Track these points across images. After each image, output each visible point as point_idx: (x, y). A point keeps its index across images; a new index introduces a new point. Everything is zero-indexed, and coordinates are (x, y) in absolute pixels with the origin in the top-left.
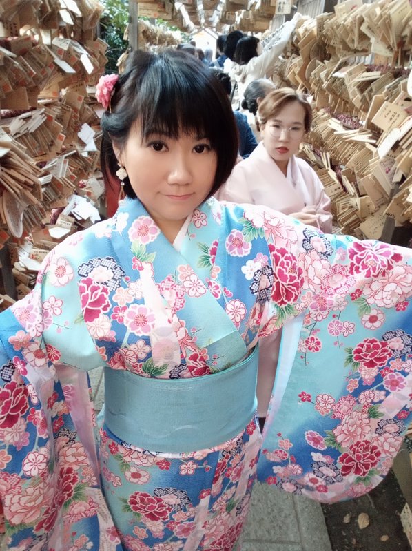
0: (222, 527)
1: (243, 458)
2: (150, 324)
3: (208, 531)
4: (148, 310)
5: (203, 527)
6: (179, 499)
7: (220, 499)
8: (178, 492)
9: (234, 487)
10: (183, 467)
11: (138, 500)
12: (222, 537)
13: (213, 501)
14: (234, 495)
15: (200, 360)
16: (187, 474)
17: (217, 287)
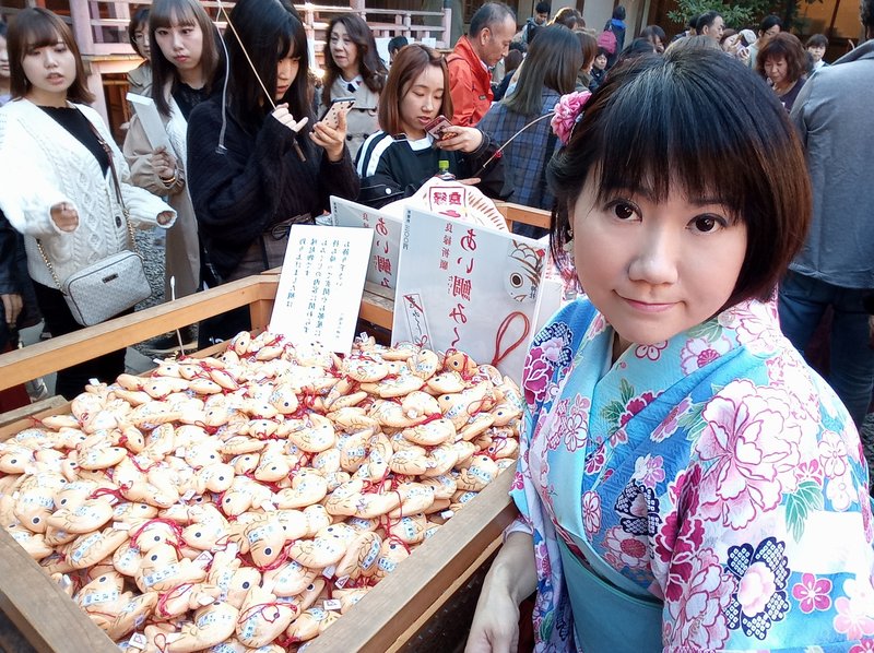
17: (601, 460)
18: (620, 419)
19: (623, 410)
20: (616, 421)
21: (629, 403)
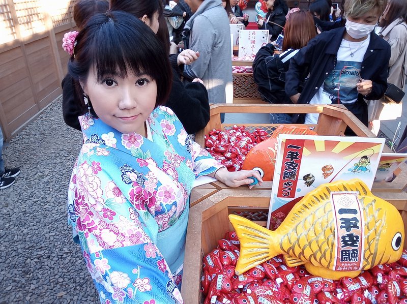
2: (172, 194)
4: (167, 187)
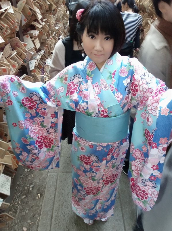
0: (110, 173)
1: (119, 151)
2: (88, 97)
3: (105, 173)
4: (88, 93)
5: (103, 171)
6: (95, 159)
7: (110, 162)
8: (95, 156)
9: (115, 160)
10: (97, 148)
11: (82, 157)
12: (110, 176)
13: (107, 162)
14: (115, 162)
15: (105, 112)
16: (99, 150)
17: (113, 87)
18: (112, 78)
19: (112, 76)
20: (112, 79)
21: (112, 74)
